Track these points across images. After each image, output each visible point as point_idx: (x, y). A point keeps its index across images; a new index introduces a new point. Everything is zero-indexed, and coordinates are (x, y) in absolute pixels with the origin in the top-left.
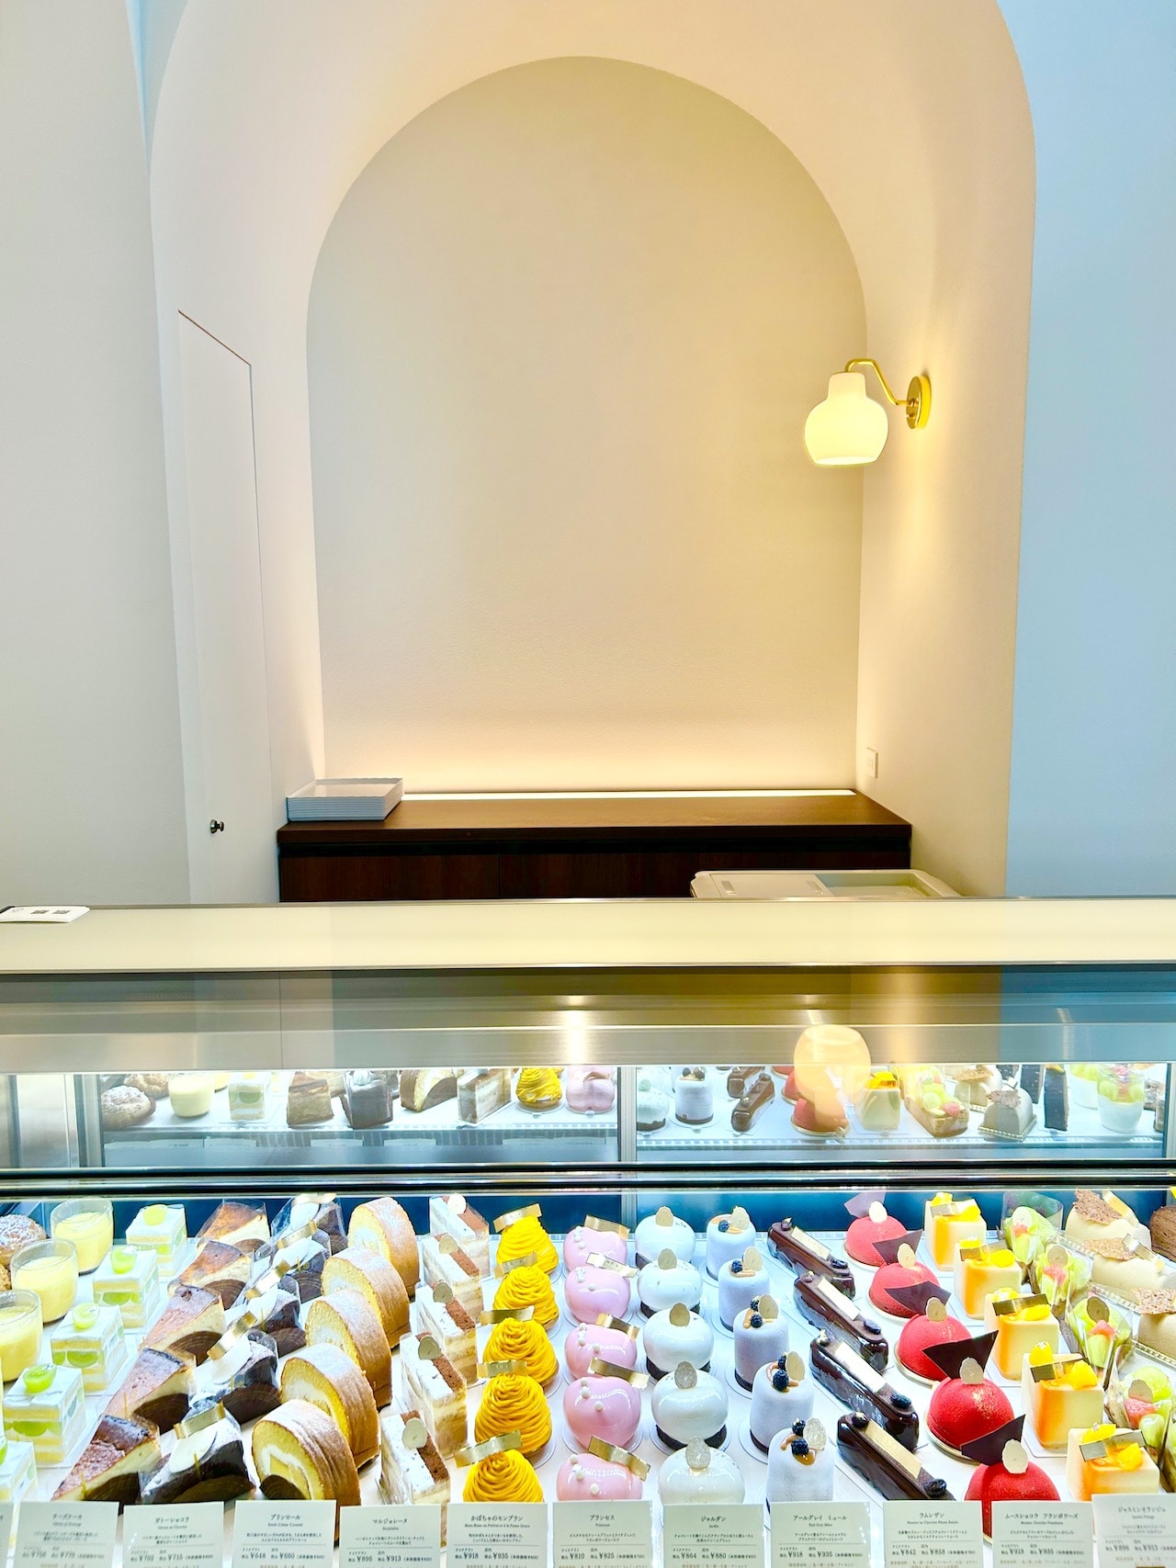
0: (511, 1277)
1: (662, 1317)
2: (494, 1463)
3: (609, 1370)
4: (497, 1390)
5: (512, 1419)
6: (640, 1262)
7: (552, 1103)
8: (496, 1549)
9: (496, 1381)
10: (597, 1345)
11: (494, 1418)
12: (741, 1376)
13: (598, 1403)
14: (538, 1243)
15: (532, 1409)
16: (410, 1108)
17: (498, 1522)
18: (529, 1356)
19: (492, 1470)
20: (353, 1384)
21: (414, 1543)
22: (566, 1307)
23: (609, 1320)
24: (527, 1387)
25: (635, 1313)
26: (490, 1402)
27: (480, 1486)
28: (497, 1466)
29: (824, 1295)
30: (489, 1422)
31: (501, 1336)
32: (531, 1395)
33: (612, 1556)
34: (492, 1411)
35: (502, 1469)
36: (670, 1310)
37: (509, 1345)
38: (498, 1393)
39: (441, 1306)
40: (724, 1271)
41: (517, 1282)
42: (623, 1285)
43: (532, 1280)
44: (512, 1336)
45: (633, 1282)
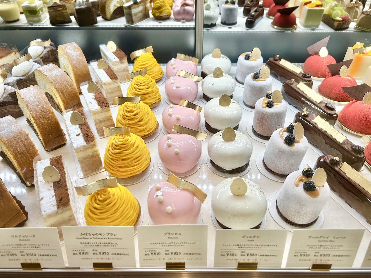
0: (134, 81)
1: (215, 102)
2: (99, 196)
3: (183, 130)
4: (113, 144)
5: (122, 160)
6: (204, 75)
7: (167, 17)
8: (99, 250)
9: (113, 138)
10: (178, 116)
11: (111, 159)
12: (256, 130)
13: (177, 150)
14: (152, 65)
15: (135, 154)
16: (106, 19)
17: (99, 236)
18: (140, 121)
19: (98, 201)
20: (19, 141)
21: (42, 247)
22: (166, 96)
23: (186, 103)
24: (133, 142)
25: (200, 99)
26: (109, 150)
27: (91, 211)
28: (101, 199)
29: (301, 90)
30: (109, 161)
31: (122, 111)
32: (135, 146)
33: (180, 253)
34: (110, 155)
35: (105, 200)
36: (220, 98)
37: (127, 116)
38: (114, 145)
39: (92, 95)
40: (249, 79)
41: (136, 83)
42: (195, 85)
43: (145, 82)
44: (129, 112)
45: (200, 84)
